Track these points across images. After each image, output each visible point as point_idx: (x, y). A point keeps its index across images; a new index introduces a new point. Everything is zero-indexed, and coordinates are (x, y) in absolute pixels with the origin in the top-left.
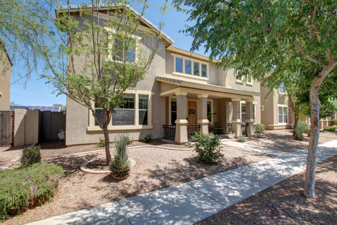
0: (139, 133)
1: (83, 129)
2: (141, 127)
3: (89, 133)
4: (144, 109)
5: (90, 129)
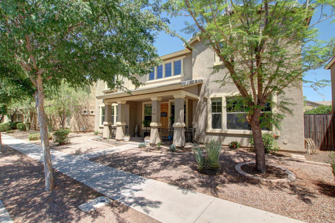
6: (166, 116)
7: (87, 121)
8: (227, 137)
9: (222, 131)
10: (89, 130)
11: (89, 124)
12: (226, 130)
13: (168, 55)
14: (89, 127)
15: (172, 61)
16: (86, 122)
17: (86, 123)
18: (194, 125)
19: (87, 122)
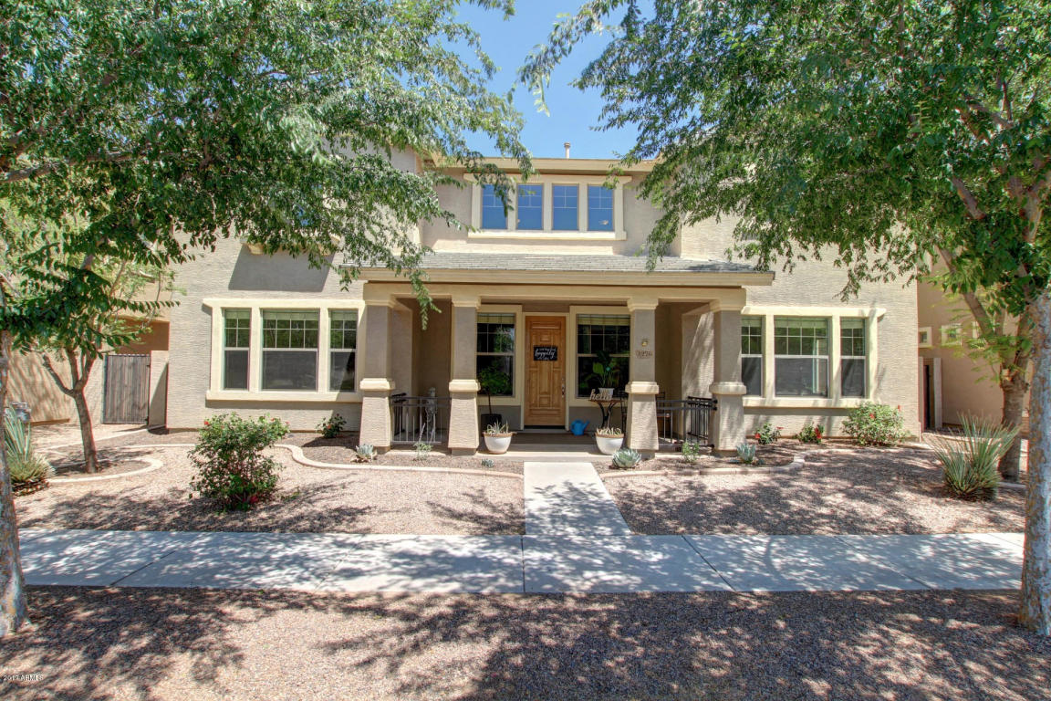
0: (331, 412)
1: (198, 396)
2: (333, 396)
3: (211, 404)
4: (346, 347)
5: (211, 395)
6: (555, 359)
7: (30, 368)
8: (776, 417)
9: (764, 402)
10: (42, 417)
11: (43, 384)
12: (774, 398)
13: (596, 163)
14: (40, 400)
15: (583, 183)
16: (26, 374)
17: (26, 383)
18: (686, 388)
19: (32, 374)
